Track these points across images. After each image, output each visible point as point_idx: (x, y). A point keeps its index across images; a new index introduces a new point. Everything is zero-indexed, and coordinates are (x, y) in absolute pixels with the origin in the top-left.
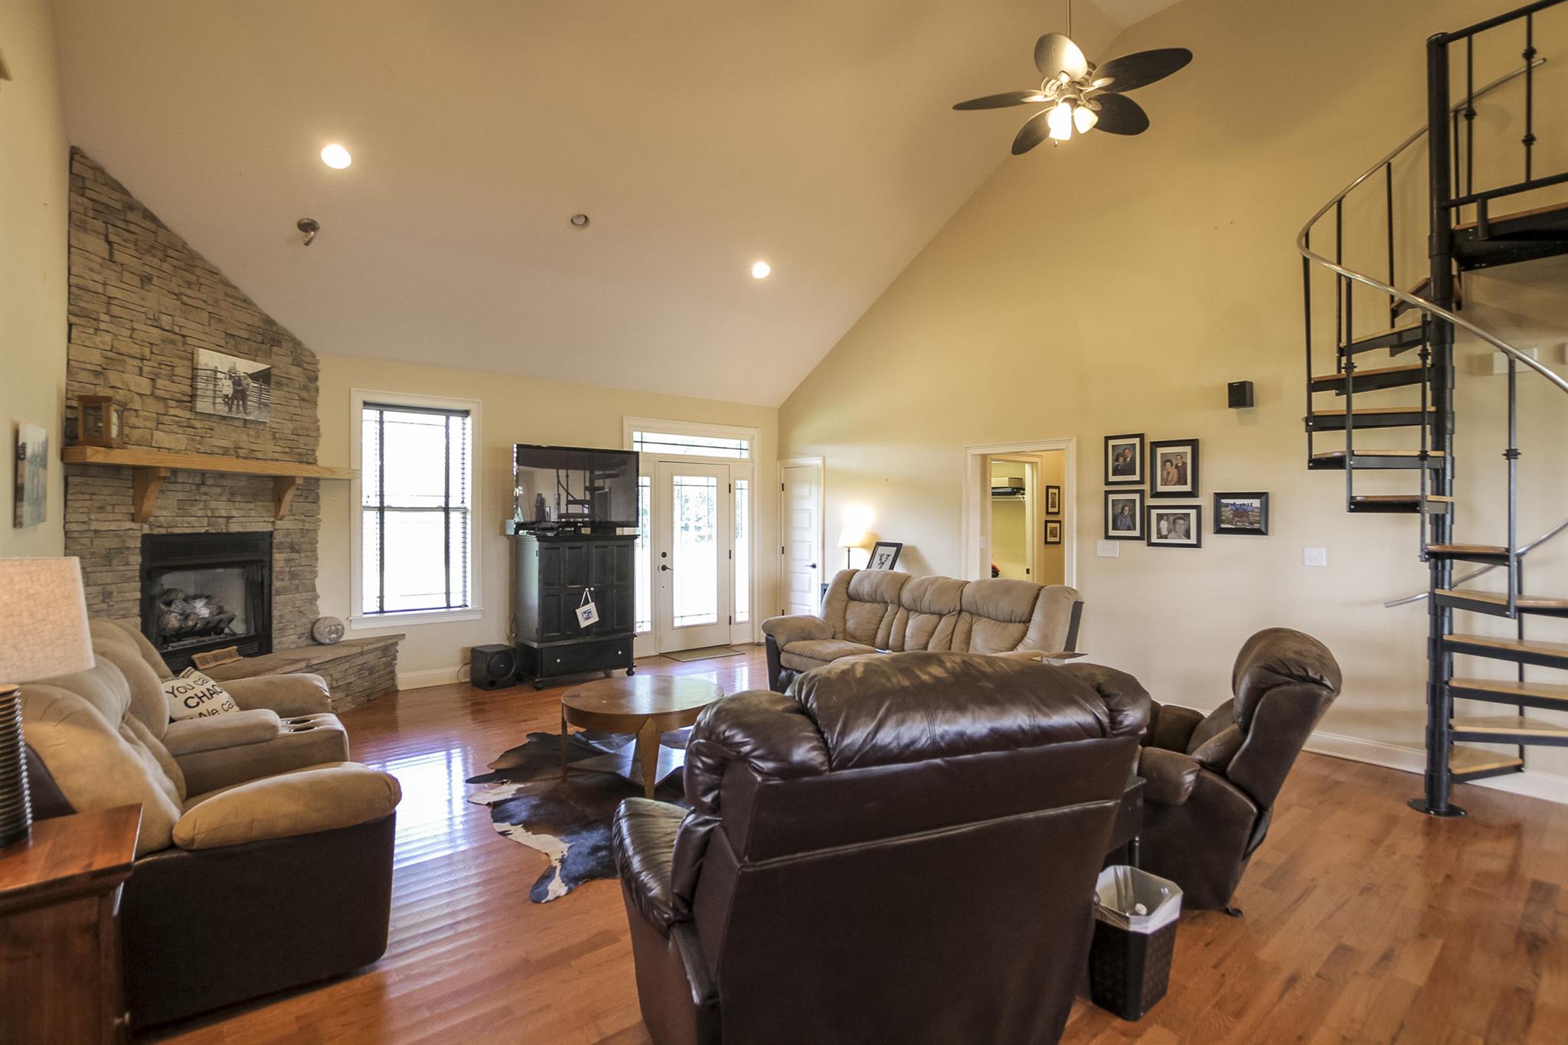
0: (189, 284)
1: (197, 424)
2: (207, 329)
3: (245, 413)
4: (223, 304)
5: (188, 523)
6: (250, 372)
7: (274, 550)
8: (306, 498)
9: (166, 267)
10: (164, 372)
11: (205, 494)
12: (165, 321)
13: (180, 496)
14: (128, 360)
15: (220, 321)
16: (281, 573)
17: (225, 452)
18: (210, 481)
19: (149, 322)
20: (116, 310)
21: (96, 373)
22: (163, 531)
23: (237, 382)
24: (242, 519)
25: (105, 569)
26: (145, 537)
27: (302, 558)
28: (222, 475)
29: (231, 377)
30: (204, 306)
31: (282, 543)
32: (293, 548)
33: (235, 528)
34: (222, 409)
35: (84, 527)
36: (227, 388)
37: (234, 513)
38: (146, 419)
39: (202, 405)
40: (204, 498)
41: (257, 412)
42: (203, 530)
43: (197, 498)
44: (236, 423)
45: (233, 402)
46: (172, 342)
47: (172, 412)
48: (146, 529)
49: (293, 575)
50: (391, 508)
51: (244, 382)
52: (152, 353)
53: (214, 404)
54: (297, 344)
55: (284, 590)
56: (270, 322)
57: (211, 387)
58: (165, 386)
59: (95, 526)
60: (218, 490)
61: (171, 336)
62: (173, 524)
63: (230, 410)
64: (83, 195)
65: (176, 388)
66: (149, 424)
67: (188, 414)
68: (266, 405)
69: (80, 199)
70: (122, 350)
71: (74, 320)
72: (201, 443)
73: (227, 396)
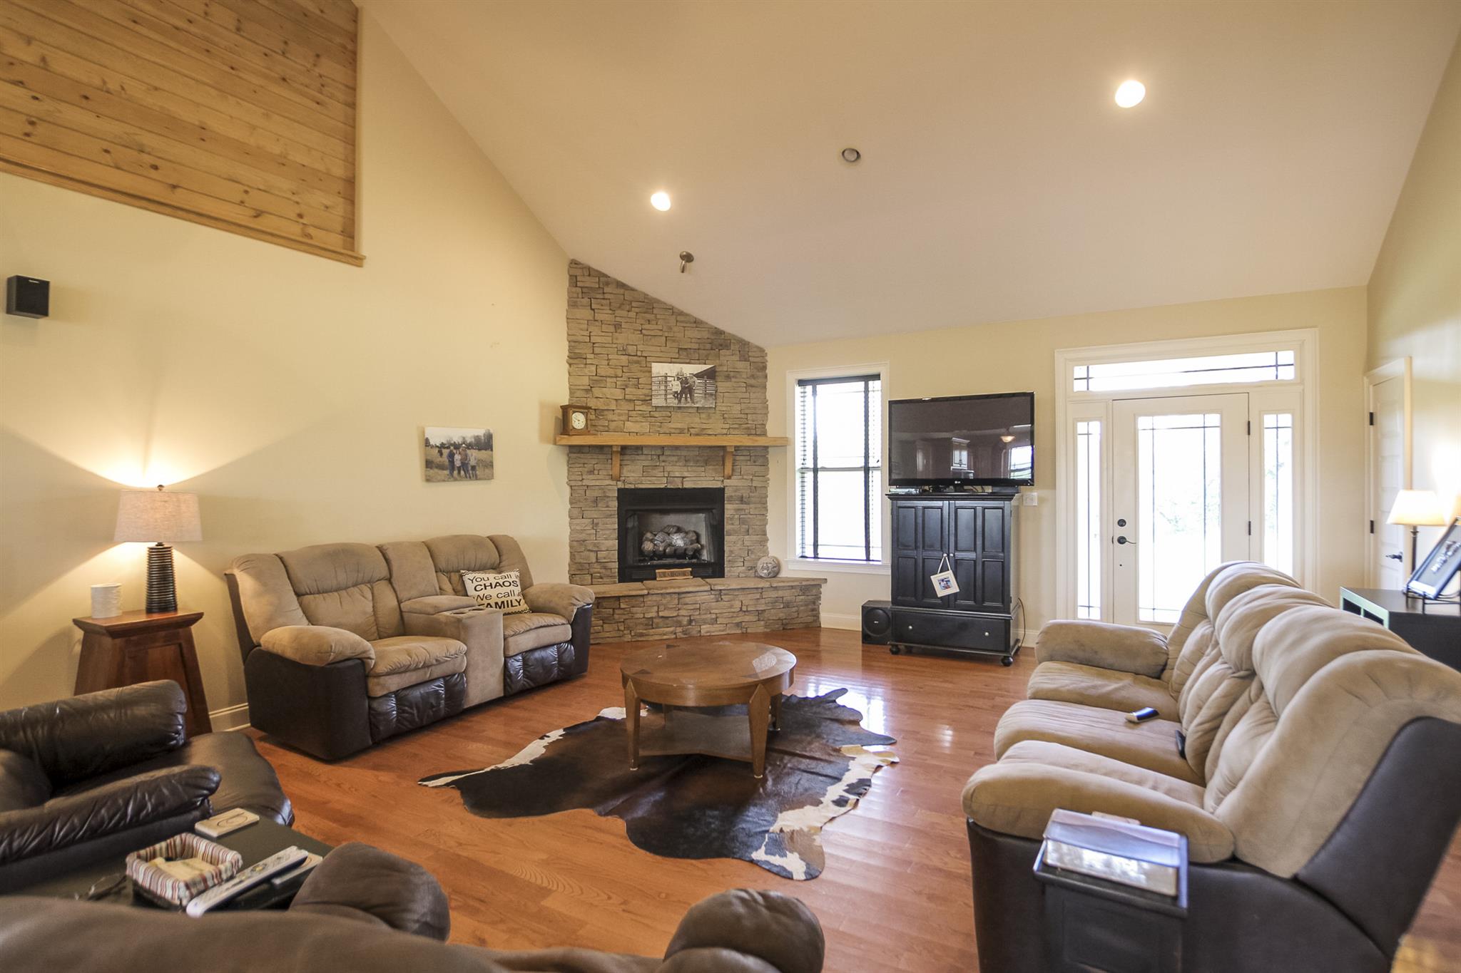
0: (649, 322)
1: (656, 414)
2: (663, 349)
3: (693, 402)
4: (675, 329)
5: (650, 481)
7: (726, 502)
8: (755, 462)
9: (632, 314)
10: (631, 383)
11: (663, 461)
12: (631, 350)
13: (646, 463)
14: (608, 379)
15: (674, 341)
16: (731, 519)
17: (681, 431)
18: (667, 453)
19: (620, 353)
20: (597, 350)
21: (587, 391)
22: (632, 487)
23: (684, 381)
24: (695, 479)
25: (594, 509)
26: (619, 490)
27: (751, 508)
28: (677, 448)
29: (678, 379)
30: (660, 333)
31: (732, 496)
32: (741, 500)
33: (688, 485)
34: (673, 402)
35: (580, 483)
36: (676, 386)
37: (686, 474)
38: (620, 415)
39: (655, 402)
40: (663, 464)
42: (663, 486)
43: (658, 464)
44: (690, 410)
45: (681, 397)
46: (637, 362)
47: (637, 408)
48: (620, 485)
49: (742, 521)
50: (824, 469)
51: (690, 381)
52: (623, 372)
53: (666, 399)
54: (744, 344)
55: (735, 532)
56: (719, 332)
57: (663, 388)
58: (631, 392)
59: (585, 483)
60: (675, 459)
61: (635, 358)
62: (639, 482)
63: (680, 401)
64: (576, 286)
65: (640, 392)
66: (622, 418)
67: (650, 409)
68: (711, 395)
69: (574, 289)
70: (603, 374)
71: (571, 361)
72: (660, 427)
73: (676, 392)
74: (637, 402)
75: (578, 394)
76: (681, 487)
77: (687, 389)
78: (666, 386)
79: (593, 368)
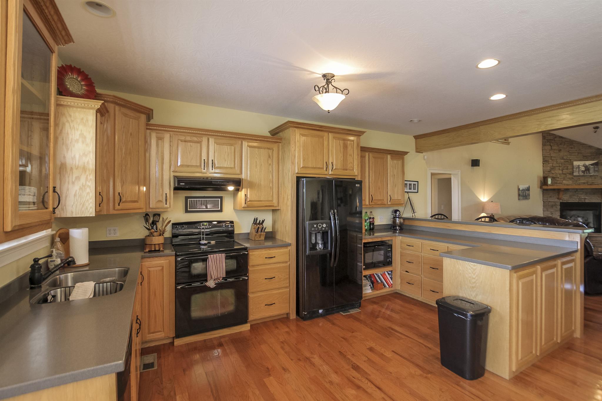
0: (572, 148)
1: (574, 178)
2: (577, 156)
3: (589, 174)
4: (582, 149)
5: (572, 200)
6: (590, 164)
9: (565, 146)
10: (565, 168)
11: (578, 193)
12: (565, 157)
13: (571, 194)
14: (556, 167)
15: (581, 154)
17: (584, 183)
18: (578, 190)
19: (561, 159)
20: (553, 159)
21: (549, 171)
22: (565, 202)
23: (586, 166)
24: (589, 199)
26: (561, 203)
28: (582, 189)
29: (584, 166)
30: (576, 151)
33: (587, 201)
34: (582, 174)
35: (547, 200)
36: (583, 169)
37: (586, 198)
38: (561, 179)
39: (575, 174)
40: (577, 194)
41: (593, 173)
42: (577, 202)
43: (575, 194)
44: (587, 176)
45: (585, 172)
46: (567, 162)
47: (567, 176)
48: (561, 201)
51: (589, 167)
52: (562, 165)
53: (579, 173)
56: (599, 149)
57: (578, 169)
58: (565, 171)
59: (549, 200)
60: (582, 192)
61: (567, 160)
62: (568, 200)
63: (584, 174)
64: (545, 139)
65: (568, 171)
66: (562, 180)
67: (572, 176)
68: (597, 171)
69: (544, 140)
70: (555, 166)
71: (544, 163)
72: (576, 182)
73: (583, 171)
74: (567, 174)
75: (546, 173)
76: (584, 202)
77: (587, 169)
78: (579, 169)
79: (551, 164)
